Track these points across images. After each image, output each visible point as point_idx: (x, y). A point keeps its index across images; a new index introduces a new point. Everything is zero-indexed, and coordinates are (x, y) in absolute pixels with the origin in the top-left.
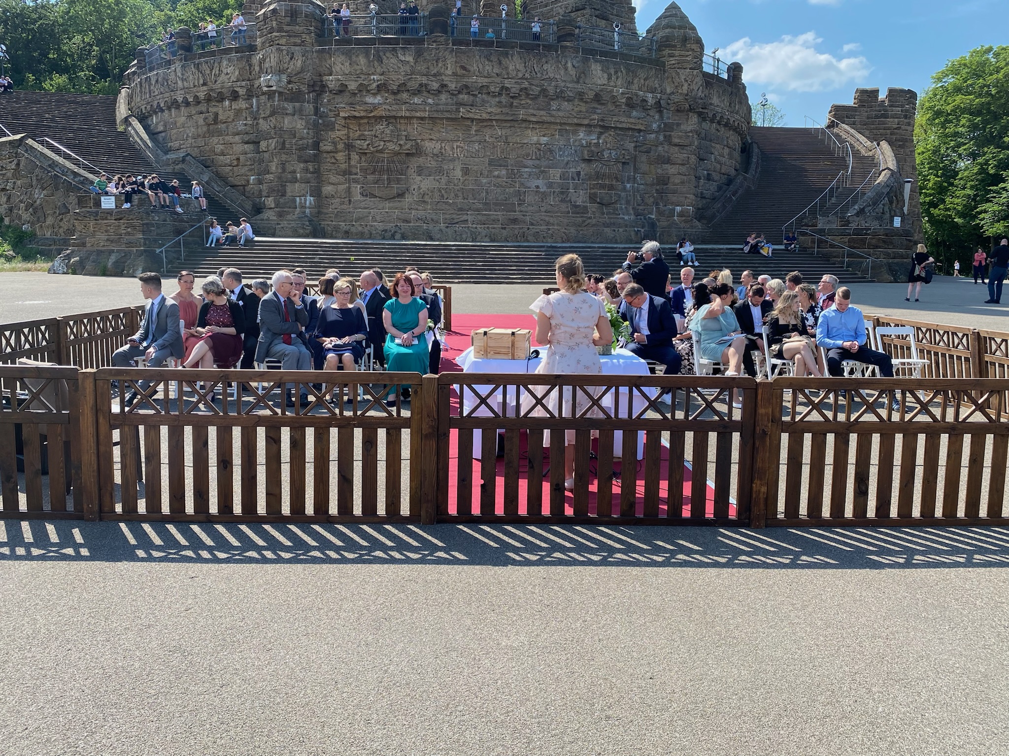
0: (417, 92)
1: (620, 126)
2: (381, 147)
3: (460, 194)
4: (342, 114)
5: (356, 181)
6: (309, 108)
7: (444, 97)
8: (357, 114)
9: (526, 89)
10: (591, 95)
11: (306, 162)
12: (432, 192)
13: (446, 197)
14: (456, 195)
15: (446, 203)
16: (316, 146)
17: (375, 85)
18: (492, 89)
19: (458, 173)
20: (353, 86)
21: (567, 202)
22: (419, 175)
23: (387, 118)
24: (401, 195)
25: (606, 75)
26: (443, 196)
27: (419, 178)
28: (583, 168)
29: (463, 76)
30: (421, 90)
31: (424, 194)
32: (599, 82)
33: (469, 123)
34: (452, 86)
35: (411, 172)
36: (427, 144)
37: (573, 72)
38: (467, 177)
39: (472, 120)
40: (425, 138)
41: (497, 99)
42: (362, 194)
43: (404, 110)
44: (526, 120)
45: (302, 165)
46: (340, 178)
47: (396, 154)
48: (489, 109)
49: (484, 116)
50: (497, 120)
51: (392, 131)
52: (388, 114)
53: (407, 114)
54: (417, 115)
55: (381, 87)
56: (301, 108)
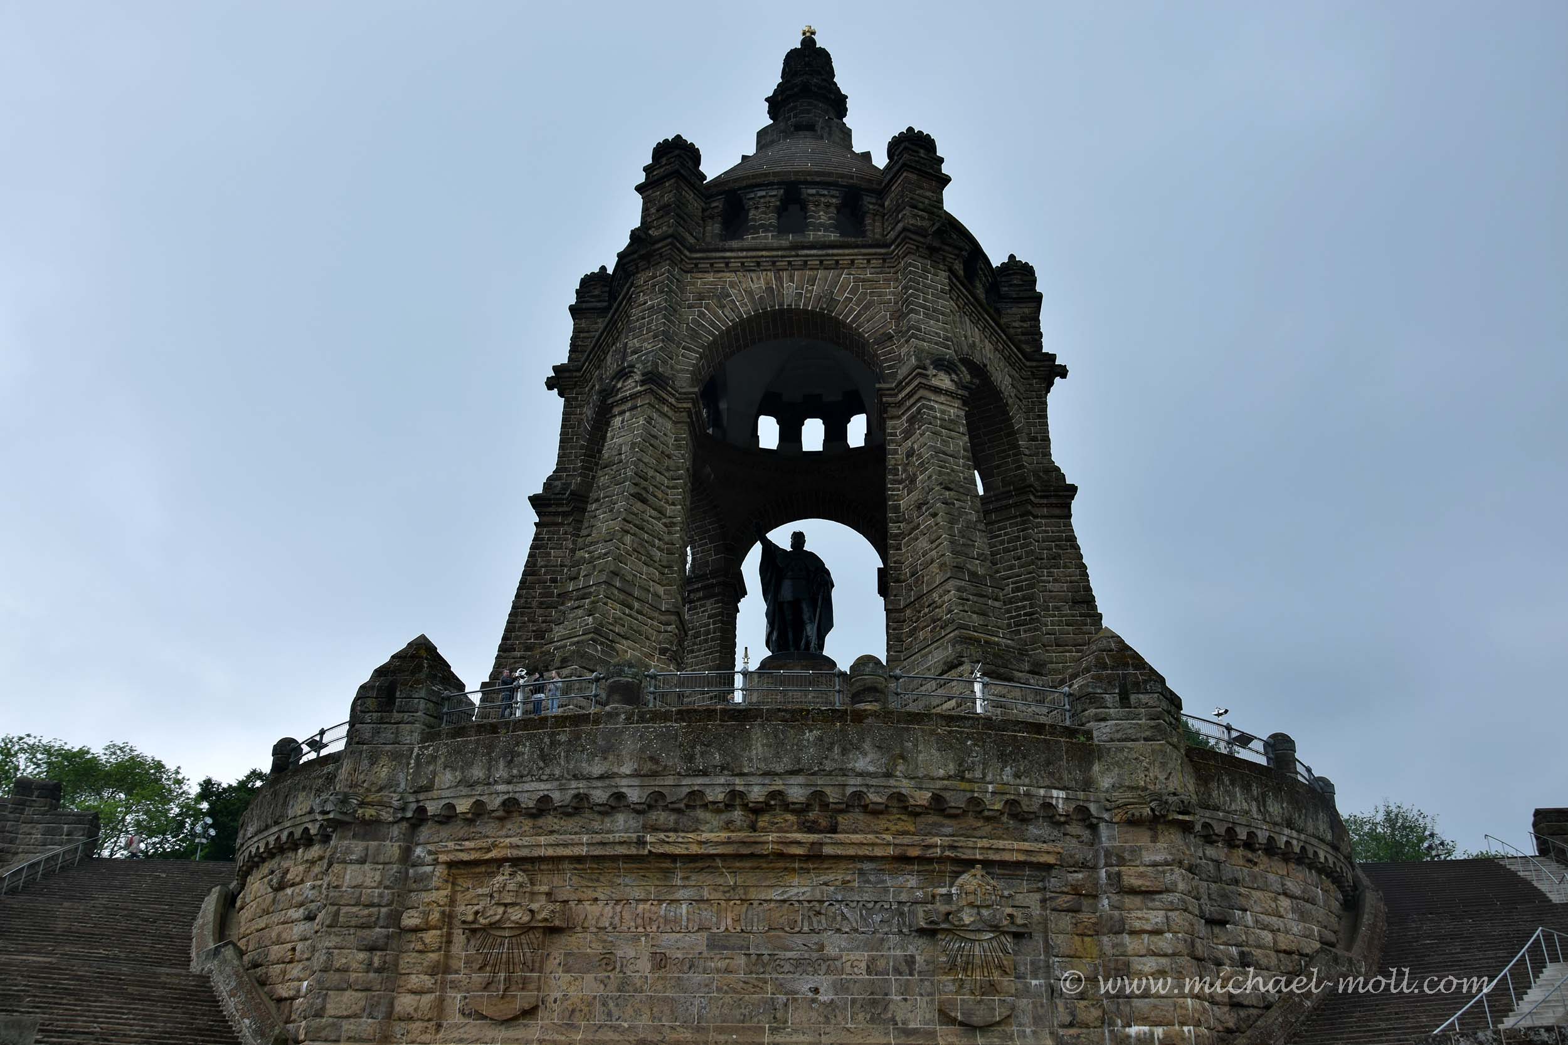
0: (569, 812)
1: (997, 857)
2: (498, 917)
3: (645, 1009)
4: (443, 858)
5: (455, 986)
6: (392, 849)
7: (621, 818)
8: (465, 857)
9: (780, 793)
10: (923, 797)
11: (370, 950)
12: (589, 1005)
13: (616, 1014)
14: (637, 1012)
15: (615, 1029)
16: (395, 918)
17: (497, 803)
18: (711, 796)
19: (644, 966)
20: (463, 806)
21: (883, 1023)
22: (568, 972)
23: (516, 862)
24: (530, 1013)
25: (950, 760)
26: (609, 1014)
27: (567, 977)
28: (920, 951)
30: (579, 806)
31: (573, 1011)
32: (939, 773)
33: (667, 864)
34: (634, 795)
35: (552, 964)
36: (588, 909)
38: (661, 973)
39: (674, 858)
40: (582, 897)
41: (724, 817)
42: (463, 1013)
43: (543, 845)
44: (781, 856)
45: (361, 956)
46: (427, 981)
47: (525, 929)
48: (705, 836)
49: (695, 849)
50: (722, 856)
51: (521, 885)
52: (516, 853)
53: (550, 852)
54: (567, 852)
55: (511, 806)
56: (378, 850)
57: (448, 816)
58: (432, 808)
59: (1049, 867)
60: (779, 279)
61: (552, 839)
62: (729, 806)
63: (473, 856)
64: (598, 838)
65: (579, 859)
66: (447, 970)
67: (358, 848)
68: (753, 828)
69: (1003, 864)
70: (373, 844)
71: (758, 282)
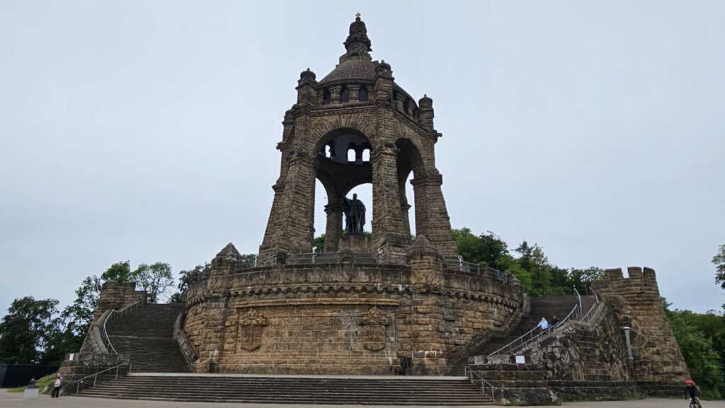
0: (267, 294)
1: (381, 304)
2: (249, 323)
3: (287, 346)
4: (235, 307)
5: (239, 341)
6: (222, 305)
7: (280, 295)
8: (241, 306)
9: (321, 287)
10: (359, 288)
11: (217, 332)
12: (273, 345)
14: (285, 347)
15: (279, 352)
16: (223, 323)
17: (249, 291)
18: (303, 289)
19: (287, 334)
20: (240, 292)
21: (349, 349)
23: (254, 308)
24: (258, 348)
25: (367, 277)
26: (278, 348)
27: (266, 338)
28: (359, 329)
29: (288, 283)
30: (269, 292)
31: (269, 347)
32: (364, 281)
33: (292, 307)
34: (283, 289)
35: (263, 335)
36: (272, 320)
37: (347, 277)
38: (291, 337)
39: (294, 306)
40: (271, 317)
41: (307, 294)
42: (241, 348)
43: (260, 303)
44: (321, 304)
45: (215, 334)
46: (232, 340)
47: (256, 325)
48: (302, 299)
49: (299, 303)
50: (307, 305)
51: (255, 314)
52: (254, 305)
53: (262, 305)
54: (266, 305)
55: (252, 292)
56: (219, 305)
57: (236, 295)
58: (232, 293)
59: (397, 306)
60: (340, 117)
61: (262, 301)
62: (308, 291)
63: (243, 306)
64: (274, 301)
65: (270, 306)
66: (237, 337)
67: (214, 304)
68: (314, 297)
69: (383, 305)
70: (217, 303)
71: (333, 119)
